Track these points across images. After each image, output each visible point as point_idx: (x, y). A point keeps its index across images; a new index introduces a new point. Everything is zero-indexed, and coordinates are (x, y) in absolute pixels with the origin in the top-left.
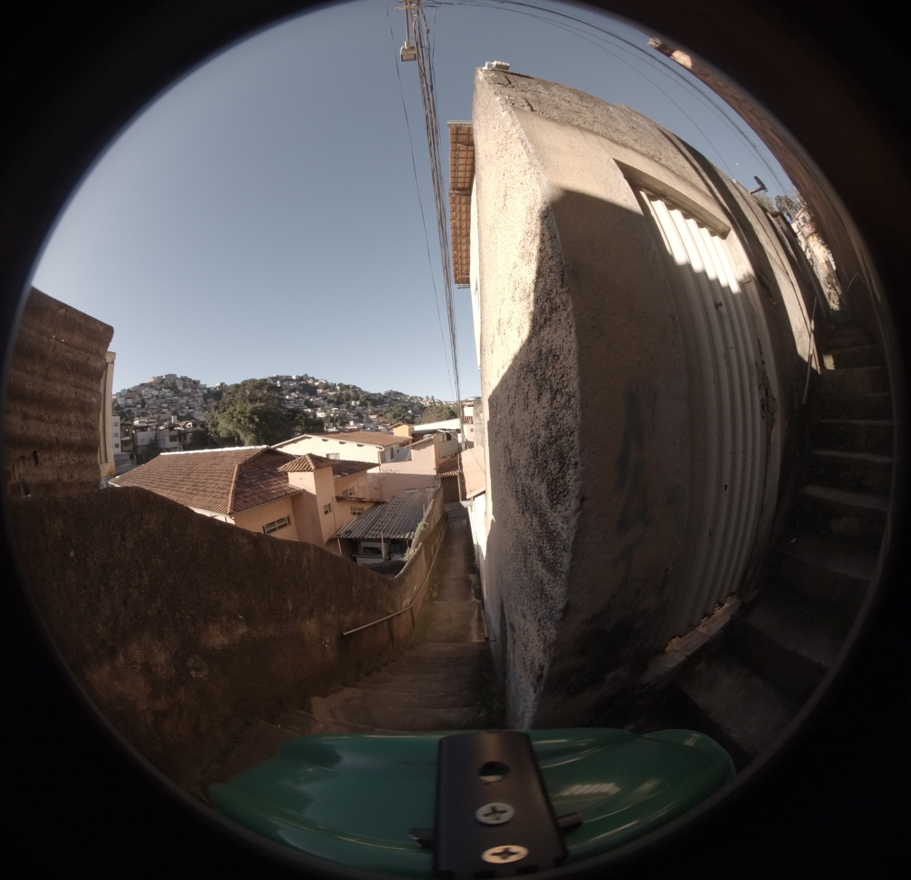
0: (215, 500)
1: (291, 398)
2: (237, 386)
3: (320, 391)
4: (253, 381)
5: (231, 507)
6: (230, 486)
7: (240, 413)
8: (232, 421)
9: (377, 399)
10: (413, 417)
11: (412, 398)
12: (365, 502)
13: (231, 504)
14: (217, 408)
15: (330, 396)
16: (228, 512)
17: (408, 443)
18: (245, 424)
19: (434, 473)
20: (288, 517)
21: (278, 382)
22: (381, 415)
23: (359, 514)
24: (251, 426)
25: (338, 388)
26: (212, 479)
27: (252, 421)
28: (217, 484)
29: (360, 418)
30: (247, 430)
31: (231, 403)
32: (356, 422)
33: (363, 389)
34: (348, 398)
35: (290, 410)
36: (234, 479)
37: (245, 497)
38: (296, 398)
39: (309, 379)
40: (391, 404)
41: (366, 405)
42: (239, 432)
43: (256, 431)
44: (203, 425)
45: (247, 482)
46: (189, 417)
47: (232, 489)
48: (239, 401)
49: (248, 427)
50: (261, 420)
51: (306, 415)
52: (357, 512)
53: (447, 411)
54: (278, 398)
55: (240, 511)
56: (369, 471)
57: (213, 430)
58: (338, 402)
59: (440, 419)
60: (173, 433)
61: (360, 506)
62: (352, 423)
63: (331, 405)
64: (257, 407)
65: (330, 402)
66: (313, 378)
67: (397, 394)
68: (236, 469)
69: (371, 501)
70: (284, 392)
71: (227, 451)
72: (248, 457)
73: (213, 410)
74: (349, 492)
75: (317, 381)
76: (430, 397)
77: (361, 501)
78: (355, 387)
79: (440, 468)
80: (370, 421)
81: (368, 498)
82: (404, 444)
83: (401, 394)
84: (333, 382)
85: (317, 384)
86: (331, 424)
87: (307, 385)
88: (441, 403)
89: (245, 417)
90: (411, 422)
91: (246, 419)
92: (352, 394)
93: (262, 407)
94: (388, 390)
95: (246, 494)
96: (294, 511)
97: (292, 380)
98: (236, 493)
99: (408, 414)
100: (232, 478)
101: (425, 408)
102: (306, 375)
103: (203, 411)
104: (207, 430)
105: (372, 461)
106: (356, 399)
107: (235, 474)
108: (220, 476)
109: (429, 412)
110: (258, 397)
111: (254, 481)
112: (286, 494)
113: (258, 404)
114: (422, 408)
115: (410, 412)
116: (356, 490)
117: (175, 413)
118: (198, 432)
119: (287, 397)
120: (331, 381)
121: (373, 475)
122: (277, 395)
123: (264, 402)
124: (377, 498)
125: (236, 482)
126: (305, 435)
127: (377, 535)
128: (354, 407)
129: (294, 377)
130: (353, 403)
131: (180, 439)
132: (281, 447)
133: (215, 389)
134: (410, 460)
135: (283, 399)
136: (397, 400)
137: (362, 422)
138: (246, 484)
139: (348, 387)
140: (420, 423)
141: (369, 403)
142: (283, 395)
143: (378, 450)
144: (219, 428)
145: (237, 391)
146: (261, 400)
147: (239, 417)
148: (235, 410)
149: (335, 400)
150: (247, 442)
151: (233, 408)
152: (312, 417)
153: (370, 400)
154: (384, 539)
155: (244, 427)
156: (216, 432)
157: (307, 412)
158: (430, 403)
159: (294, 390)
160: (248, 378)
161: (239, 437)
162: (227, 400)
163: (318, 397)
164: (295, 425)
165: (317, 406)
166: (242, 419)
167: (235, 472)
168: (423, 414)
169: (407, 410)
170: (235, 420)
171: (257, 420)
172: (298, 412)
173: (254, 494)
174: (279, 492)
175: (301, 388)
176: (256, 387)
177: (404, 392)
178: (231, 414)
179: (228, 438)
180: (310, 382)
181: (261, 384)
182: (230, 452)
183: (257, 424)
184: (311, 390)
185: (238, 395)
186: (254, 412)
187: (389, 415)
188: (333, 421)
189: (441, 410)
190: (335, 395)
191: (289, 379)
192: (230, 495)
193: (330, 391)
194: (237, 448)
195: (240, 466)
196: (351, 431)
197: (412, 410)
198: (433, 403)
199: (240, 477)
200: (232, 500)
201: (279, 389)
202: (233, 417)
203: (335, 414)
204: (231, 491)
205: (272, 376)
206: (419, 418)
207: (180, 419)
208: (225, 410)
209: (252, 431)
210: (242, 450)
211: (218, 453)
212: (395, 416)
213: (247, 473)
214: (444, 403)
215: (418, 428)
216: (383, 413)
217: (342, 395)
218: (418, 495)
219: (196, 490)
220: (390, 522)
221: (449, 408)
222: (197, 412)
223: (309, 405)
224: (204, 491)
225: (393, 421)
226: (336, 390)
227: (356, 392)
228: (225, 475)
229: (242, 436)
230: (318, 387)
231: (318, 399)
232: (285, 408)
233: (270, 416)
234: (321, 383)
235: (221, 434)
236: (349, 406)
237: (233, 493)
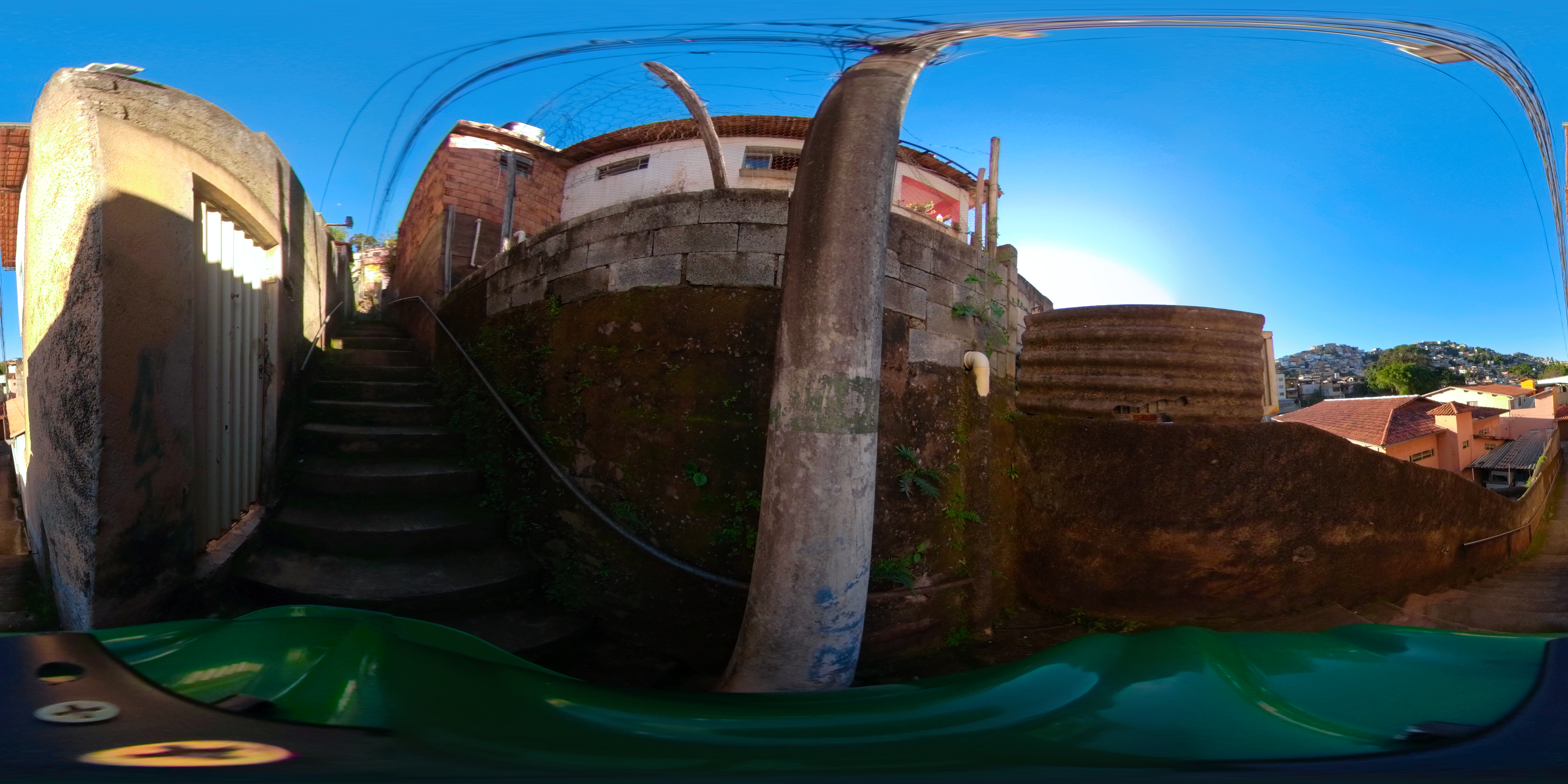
0: (1371, 434)
1: (1438, 358)
2: (1391, 350)
3: (1461, 353)
4: (1405, 346)
5: (1384, 441)
6: (1385, 425)
7: (1394, 370)
8: (1388, 376)
9: (1508, 359)
10: (1537, 373)
11: (1535, 359)
12: (1497, 440)
13: (1385, 438)
14: (1374, 367)
15: (1470, 357)
16: (1381, 444)
17: (1532, 394)
18: (1400, 378)
19: (1553, 417)
20: (1432, 450)
21: (1426, 347)
22: (1511, 372)
23: (1491, 449)
24: (1405, 380)
25: (1476, 350)
26: (1370, 419)
27: (1405, 376)
28: (1374, 423)
29: (1494, 374)
30: (1401, 383)
31: (1386, 363)
32: (1491, 377)
33: (1496, 352)
34: (1485, 359)
35: (1437, 368)
36: (1389, 419)
37: (1398, 433)
38: (1442, 359)
39: (1451, 344)
40: (1519, 363)
41: (1499, 364)
42: (1395, 384)
43: (1409, 384)
44: (1363, 379)
45: (1400, 422)
46: (1350, 374)
47: (1386, 427)
48: (1393, 362)
49: (1402, 381)
50: (1413, 376)
51: (1451, 372)
52: (1490, 447)
53: (1563, 369)
54: (1427, 359)
55: (1392, 443)
56: (1501, 416)
57: (1372, 383)
58: (1477, 362)
59: (1557, 375)
60: (1336, 385)
61: (1493, 442)
62: (1488, 378)
63: (1471, 364)
64: (1409, 366)
65: (1470, 361)
66: (1455, 343)
67: (1524, 355)
68: (1391, 412)
69: (1502, 439)
70: (1431, 354)
71: (1384, 399)
72: (1402, 403)
73: (1371, 368)
74: (1484, 432)
75: (1458, 345)
76: (1550, 358)
77: (1493, 439)
78: (1489, 350)
79: (1558, 414)
80: (1503, 377)
81: (1499, 436)
82: (1530, 394)
83: (1527, 355)
84: (1472, 346)
85: (1458, 347)
86: (1471, 379)
87: (1451, 348)
88: (1558, 362)
89: (1399, 374)
90: (1535, 377)
91: (1401, 375)
92: (1487, 355)
93: (1414, 366)
94: (1516, 352)
95: (1398, 431)
96: (1438, 446)
97: (1438, 345)
98: (1390, 430)
99: (1533, 371)
100: (1387, 419)
101: (1546, 366)
102: (1449, 341)
103: (1363, 370)
104: (1367, 383)
105: (1503, 408)
106: (1491, 359)
107: (1390, 416)
108: (1377, 417)
109: (1549, 370)
110: (1410, 358)
111: (1406, 421)
112: (1432, 432)
113: (1410, 364)
114: (1544, 367)
115: (1534, 369)
116: (1490, 430)
117: (1337, 371)
118: (1359, 384)
119: (1435, 358)
120: (1469, 346)
121: (1504, 418)
122: (1425, 356)
123: (1415, 362)
124: (1506, 436)
125: (1391, 422)
126: (1450, 387)
127: (1505, 466)
128: (1489, 366)
129: (1439, 343)
130: (1488, 362)
131: (1342, 390)
132: (1430, 396)
133: (1373, 352)
134: (1534, 407)
135: (1431, 360)
136: (1524, 360)
137: (1496, 377)
138: (1399, 424)
139: (1484, 350)
140: (1542, 378)
141: (1501, 362)
142: (1430, 357)
143: (1509, 399)
144: (1377, 382)
145: (1391, 354)
146: (1412, 360)
147: (1394, 373)
148: (1391, 368)
149: (1474, 360)
150: (1401, 392)
151: (1389, 367)
152: (1455, 373)
153: (1502, 360)
154: (1511, 469)
155: (1398, 381)
156: (1374, 385)
157: (1452, 369)
158: (1550, 362)
159: (1439, 352)
160: (1400, 343)
161: (1394, 388)
162: (1383, 361)
163: (1460, 357)
164: (1441, 379)
165: (1459, 365)
166: (1397, 375)
167: (1391, 414)
168: (1544, 371)
169: (1532, 368)
170: (1390, 376)
171: (1410, 375)
172: (1444, 370)
173: (1405, 431)
174: (1427, 430)
175: (1446, 351)
176: (1408, 351)
177: (1529, 354)
178: (1388, 371)
179: (1385, 389)
180: (1453, 346)
181: (1412, 349)
182: (1387, 399)
183: (1410, 378)
184: (1454, 353)
185: (1393, 357)
186: (1406, 370)
187: (1517, 372)
188: (1473, 376)
189: (1559, 368)
190: (1474, 356)
191: (1435, 344)
192: (1385, 431)
193: (1470, 353)
194: (1393, 397)
195: (1395, 410)
196: (1487, 384)
197: (1536, 368)
198: (1552, 363)
199: (1394, 418)
200: (1386, 435)
201: (1427, 352)
202: (1389, 374)
203: (1474, 371)
204: (1386, 429)
205: (1420, 342)
206: (1541, 374)
207: (1342, 375)
208: (1382, 368)
209: (1406, 384)
210: (1397, 399)
211: (1376, 400)
212: (1522, 373)
213: (1401, 416)
214: (1561, 363)
215: (1540, 382)
216: (1512, 371)
217: (1479, 356)
218: (1540, 434)
219: (1355, 426)
220: (1517, 456)
221: (1565, 367)
222: (1357, 370)
223: (1453, 364)
224: (1362, 427)
225: (1521, 376)
226: (1474, 352)
227: (1490, 353)
228: (1381, 416)
229: (1397, 388)
230: (1459, 350)
231: (1460, 359)
232: (1433, 367)
233: (1421, 373)
234: (1462, 347)
235: (1379, 386)
236: (1485, 365)
237: (1387, 430)
